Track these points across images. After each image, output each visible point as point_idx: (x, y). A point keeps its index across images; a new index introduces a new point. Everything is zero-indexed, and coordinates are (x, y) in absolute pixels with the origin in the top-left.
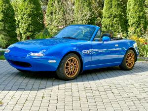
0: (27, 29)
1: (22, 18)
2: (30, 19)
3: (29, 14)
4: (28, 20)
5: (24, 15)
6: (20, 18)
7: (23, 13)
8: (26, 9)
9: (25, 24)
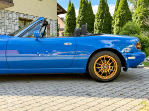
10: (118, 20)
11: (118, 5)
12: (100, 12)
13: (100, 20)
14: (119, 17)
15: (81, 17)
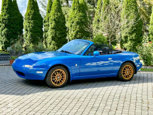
0: (75, 36)
1: (71, 26)
2: (78, 27)
3: (77, 22)
4: (76, 28)
5: (73, 23)
6: (69, 25)
7: (72, 21)
8: (75, 17)
9: (74, 31)
10: (54, 23)
11: (51, 7)
12: (30, 12)
13: (32, 21)
14: (54, 20)
15: (5, 15)
